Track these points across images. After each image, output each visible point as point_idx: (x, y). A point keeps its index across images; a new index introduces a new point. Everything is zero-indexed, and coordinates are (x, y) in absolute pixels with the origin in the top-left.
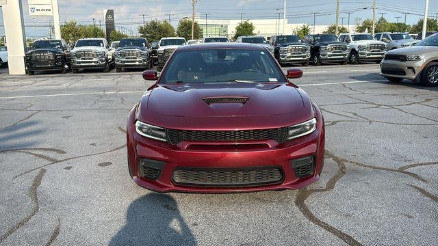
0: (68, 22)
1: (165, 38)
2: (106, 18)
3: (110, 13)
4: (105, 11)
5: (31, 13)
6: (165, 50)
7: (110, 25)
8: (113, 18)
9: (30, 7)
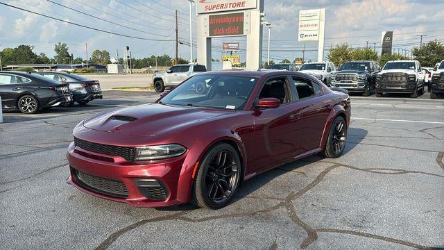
0: (340, 45)
1: (392, 62)
2: (384, 40)
3: (389, 35)
4: (384, 34)
5: (300, 39)
6: (384, 74)
7: (387, 47)
8: (391, 40)
9: (300, 33)
